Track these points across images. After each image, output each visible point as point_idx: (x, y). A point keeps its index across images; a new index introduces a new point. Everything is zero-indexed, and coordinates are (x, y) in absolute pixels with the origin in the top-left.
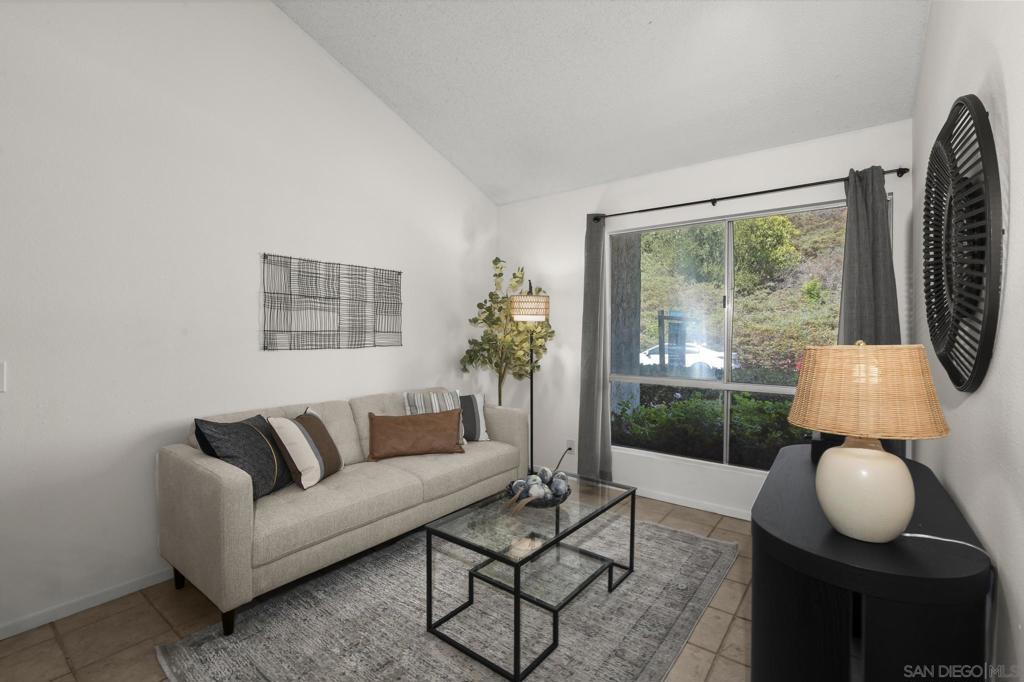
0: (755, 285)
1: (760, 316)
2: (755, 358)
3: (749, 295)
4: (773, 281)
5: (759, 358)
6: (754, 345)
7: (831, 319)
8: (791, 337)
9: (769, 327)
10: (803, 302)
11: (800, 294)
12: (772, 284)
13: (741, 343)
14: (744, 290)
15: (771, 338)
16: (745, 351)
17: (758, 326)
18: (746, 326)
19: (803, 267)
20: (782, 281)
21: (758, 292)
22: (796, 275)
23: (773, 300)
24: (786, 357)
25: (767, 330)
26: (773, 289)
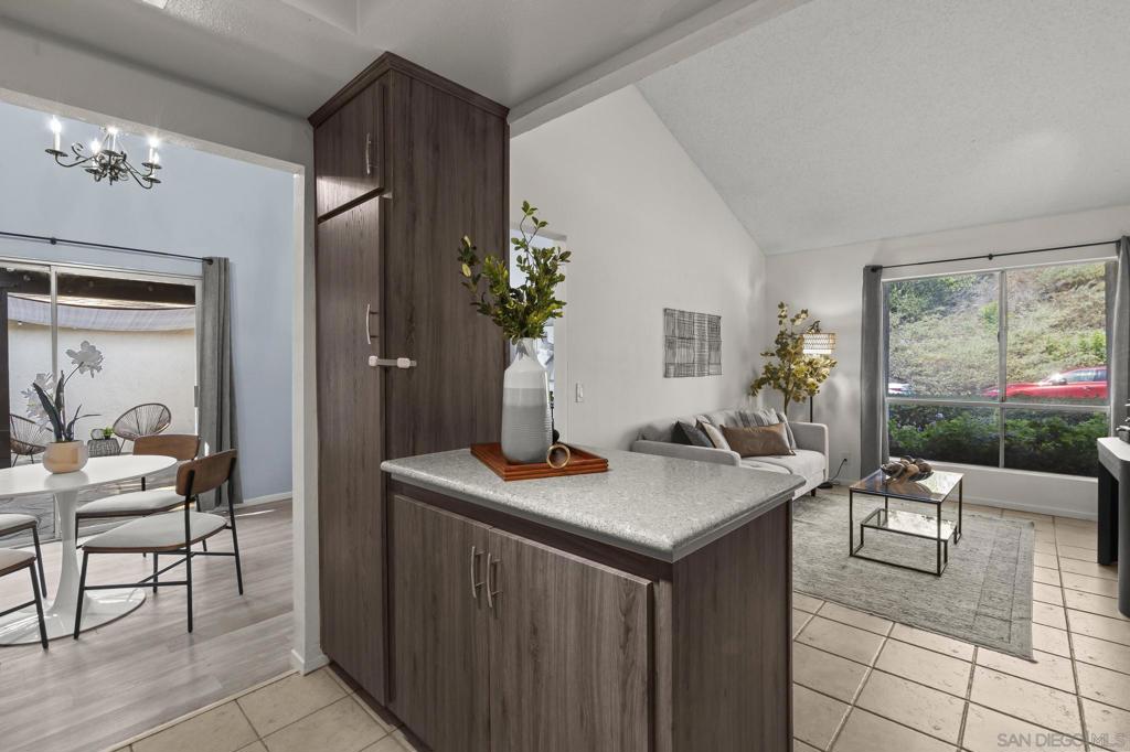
0: (923, 310)
1: (932, 343)
2: (929, 390)
3: (916, 320)
4: (944, 305)
5: (932, 390)
6: (927, 375)
7: (1019, 346)
8: (970, 367)
9: (945, 356)
10: (980, 327)
11: (976, 319)
12: (942, 308)
13: (912, 374)
14: (910, 315)
15: (948, 368)
16: (917, 382)
17: (931, 355)
18: (916, 355)
19: (979, 289)
20: (954, 304)
21: (926, 318)
22: (969, 297)
23: (945, 326)
24: (966, 389)
25: (942, 359)
26: (944, 314)
